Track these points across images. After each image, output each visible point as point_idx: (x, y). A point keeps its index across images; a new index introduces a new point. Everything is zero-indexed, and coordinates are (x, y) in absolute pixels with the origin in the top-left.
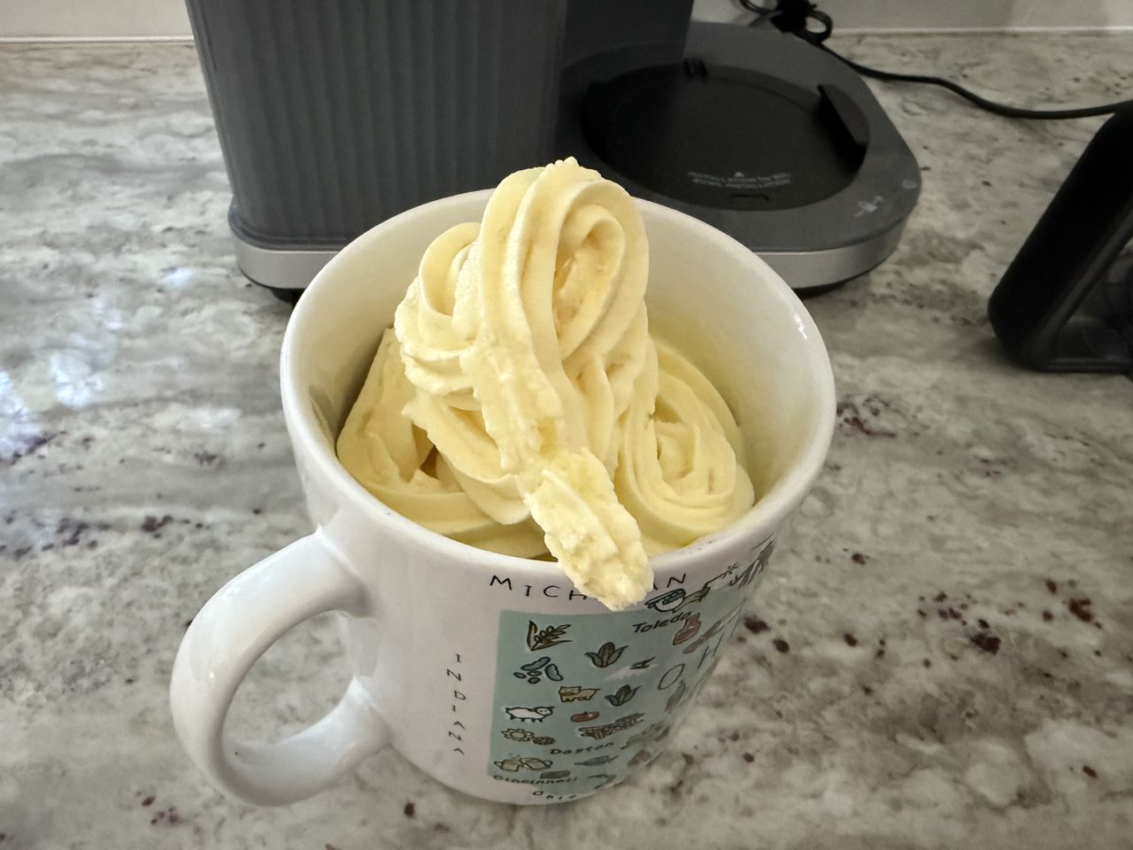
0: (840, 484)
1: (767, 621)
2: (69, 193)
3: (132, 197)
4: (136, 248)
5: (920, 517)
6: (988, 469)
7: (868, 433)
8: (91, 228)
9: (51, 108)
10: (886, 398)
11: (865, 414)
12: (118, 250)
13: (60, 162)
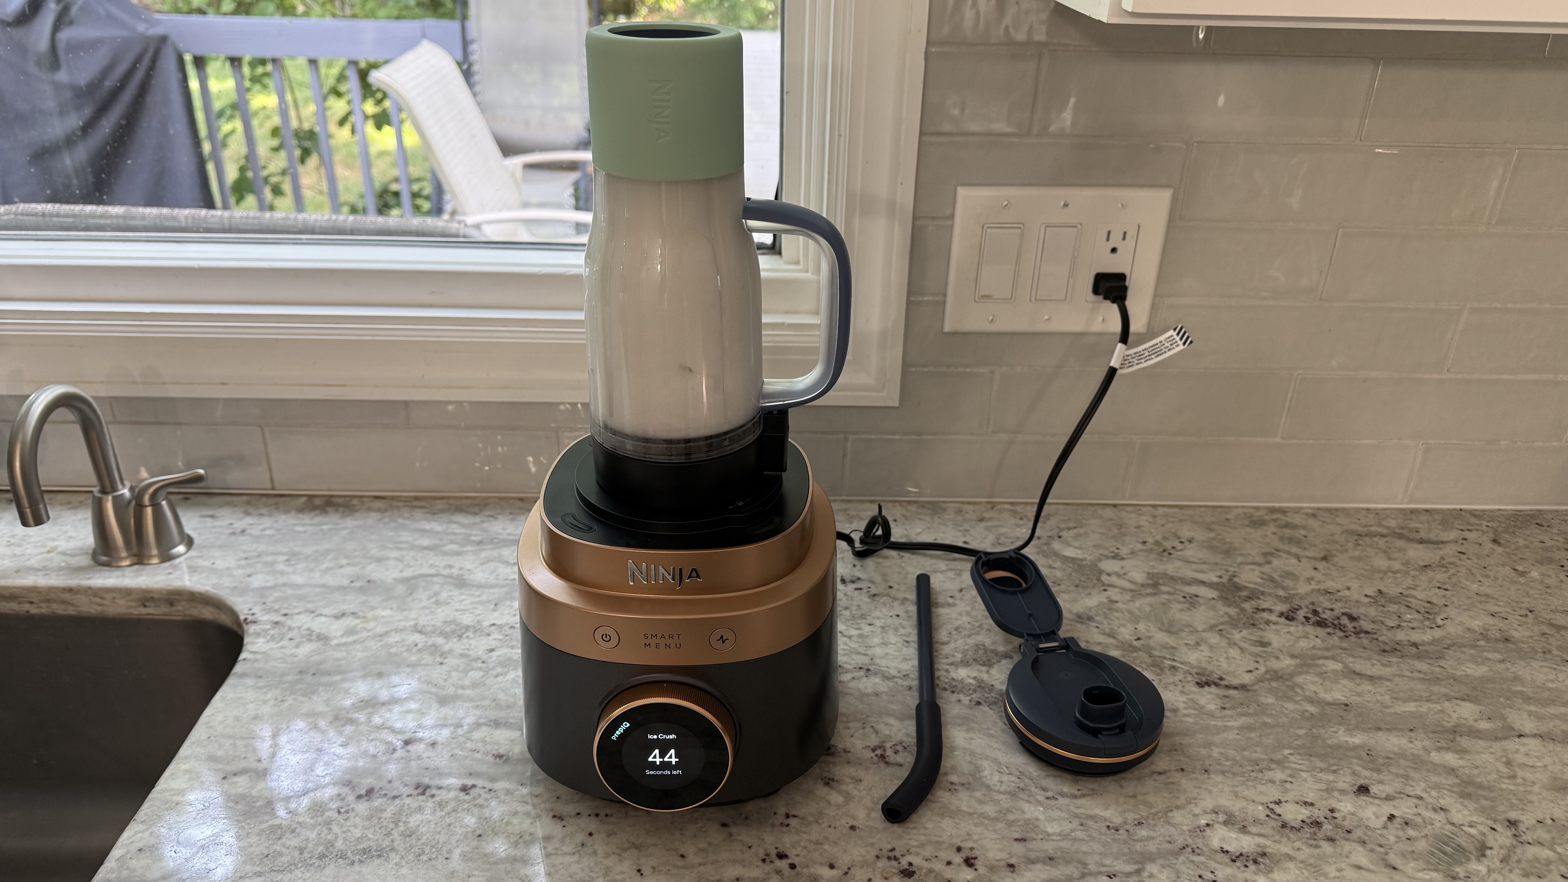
0: (860, 791)
1: (789, 854)
2: (434, 599)
3: (472, 603)
4: (471, 635)
6: (952, 788)
7: (887, 763)
8: (446, 622)
9: (425, 542)
10: (906, 746)
11: (889, 754)
12: (460, 636)
13: (429, 578)
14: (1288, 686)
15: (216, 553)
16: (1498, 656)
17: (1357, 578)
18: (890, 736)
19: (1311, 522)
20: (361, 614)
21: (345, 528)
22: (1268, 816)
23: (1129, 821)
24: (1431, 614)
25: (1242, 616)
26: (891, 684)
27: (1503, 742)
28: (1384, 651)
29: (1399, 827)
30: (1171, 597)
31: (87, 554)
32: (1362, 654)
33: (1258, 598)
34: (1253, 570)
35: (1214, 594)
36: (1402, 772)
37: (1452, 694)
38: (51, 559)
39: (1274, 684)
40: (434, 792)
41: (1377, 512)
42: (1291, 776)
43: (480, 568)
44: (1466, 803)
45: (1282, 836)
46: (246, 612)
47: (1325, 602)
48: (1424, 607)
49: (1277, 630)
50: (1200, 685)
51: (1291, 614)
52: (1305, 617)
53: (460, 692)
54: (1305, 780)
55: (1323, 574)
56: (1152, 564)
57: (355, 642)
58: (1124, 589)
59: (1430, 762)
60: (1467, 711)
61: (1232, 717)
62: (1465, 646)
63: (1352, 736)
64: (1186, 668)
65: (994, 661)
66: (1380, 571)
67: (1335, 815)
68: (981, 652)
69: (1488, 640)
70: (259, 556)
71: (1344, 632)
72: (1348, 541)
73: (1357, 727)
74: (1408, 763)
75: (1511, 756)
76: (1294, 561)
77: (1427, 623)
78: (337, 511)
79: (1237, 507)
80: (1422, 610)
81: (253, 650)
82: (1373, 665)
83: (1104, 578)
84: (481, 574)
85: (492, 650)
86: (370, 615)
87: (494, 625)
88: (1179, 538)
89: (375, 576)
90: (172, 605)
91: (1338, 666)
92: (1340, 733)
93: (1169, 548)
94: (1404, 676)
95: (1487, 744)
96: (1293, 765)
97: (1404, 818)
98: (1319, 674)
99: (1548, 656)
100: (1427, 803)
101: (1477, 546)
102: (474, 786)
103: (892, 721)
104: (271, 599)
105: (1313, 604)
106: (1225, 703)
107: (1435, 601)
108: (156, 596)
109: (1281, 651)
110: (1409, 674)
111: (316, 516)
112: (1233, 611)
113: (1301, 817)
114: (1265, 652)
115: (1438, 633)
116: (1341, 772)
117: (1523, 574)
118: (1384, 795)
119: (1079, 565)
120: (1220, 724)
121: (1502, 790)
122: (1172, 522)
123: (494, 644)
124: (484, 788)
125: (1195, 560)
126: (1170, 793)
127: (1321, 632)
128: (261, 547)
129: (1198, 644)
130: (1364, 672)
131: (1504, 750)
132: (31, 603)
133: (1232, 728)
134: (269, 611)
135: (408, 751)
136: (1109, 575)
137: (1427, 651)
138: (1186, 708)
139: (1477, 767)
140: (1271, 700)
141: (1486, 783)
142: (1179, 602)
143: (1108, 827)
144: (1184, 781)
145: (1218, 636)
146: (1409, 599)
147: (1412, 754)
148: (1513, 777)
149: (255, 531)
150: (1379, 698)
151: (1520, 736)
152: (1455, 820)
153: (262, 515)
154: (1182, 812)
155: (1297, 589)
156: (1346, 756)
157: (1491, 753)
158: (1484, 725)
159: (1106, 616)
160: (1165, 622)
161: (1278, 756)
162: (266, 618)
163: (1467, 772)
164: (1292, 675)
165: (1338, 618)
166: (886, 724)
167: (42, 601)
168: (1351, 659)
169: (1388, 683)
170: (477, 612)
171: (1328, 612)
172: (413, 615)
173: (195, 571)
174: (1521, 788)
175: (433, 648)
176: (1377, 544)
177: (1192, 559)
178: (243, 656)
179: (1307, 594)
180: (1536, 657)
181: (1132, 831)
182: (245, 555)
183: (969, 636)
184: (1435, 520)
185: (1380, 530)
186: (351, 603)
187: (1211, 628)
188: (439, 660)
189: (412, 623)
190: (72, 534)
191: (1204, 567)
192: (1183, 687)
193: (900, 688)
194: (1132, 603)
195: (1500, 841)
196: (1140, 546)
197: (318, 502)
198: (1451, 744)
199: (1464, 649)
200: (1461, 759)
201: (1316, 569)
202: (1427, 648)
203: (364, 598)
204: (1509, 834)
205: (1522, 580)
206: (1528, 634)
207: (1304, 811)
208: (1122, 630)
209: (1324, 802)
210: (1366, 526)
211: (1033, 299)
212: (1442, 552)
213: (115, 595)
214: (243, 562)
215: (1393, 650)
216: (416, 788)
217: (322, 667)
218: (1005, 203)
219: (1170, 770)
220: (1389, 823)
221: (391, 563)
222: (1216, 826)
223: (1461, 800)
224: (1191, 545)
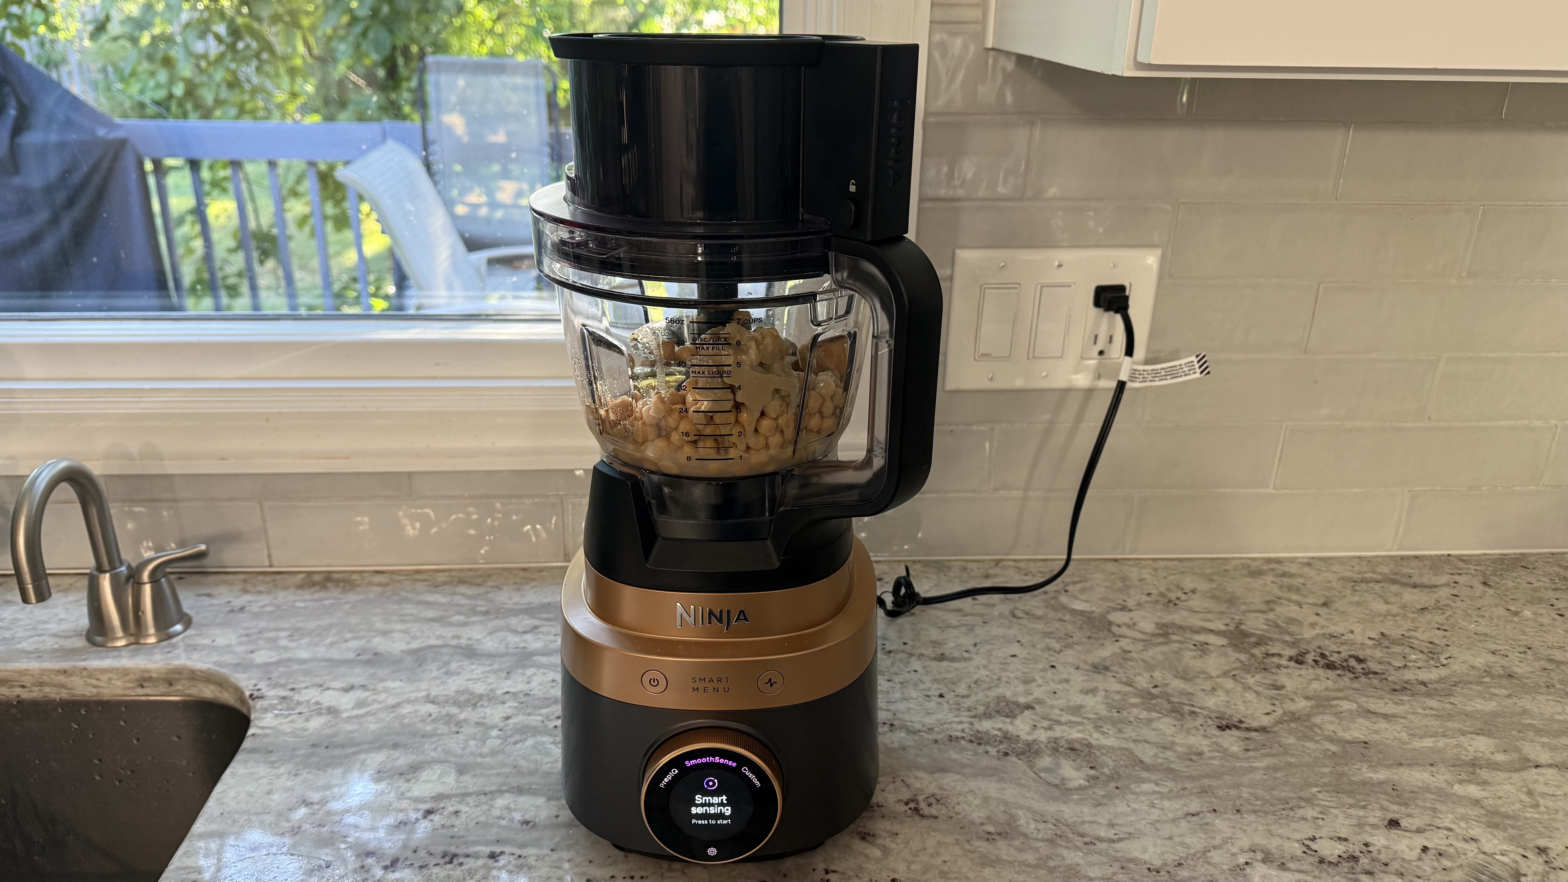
0: (897, 844)
2: (444, 670)
3: (484, 672)
4: (486, 704)
5: (938, 862)
6: (989, 837)
7: (922, 816)
8: (458, 692)
9: (431, 614)
10: (938, 798)
11: (923, 805)
12: (475, 705)
13: (437, 649)
14: (1307, 727)
15: (216, 631)
16: (1504, 692)
17: (1358, 622)
18: (922, 790)
19: (1306, 570)
20: (371, 687)
21: (346, 603)
22: (1304, 852)
23: (1169, 862)
24: (1434, 654)
25: (1253, 661)
26: (916, 738)
27: (1522, 773)
28: (1395, 690)
29: (1434, 858)
30: (1183, 646)
31: (81, 635)
32: (1374, 694)
33: (1267, 644)
34: (1257, 617)
35: (1224, 641)
36: (1428, 805)
37: (1466, 729)
38: (43, 642)
39: (1293, 725)
40: (461, 860)
41: (1369, 560)
42: (1321, 813)
43: (488, 638)
44: (1495, 833)
45: (1321, 872)
46: (251, 687)
47: (1330, 646)
48: (1427, 648)
49: (1288, 674)
50: (1221, 728)
51: (1300, 658)
52: (1315, 661)
53: (479, 760)
54: (1336, 816)
55: (1326, 620)
56: (1159, 614)
57: (366, 714)
58: (1135, 639)
59: (1455, 795)
60: (1482, 745)
61: (1256, 758)
62: (1471, 683)
63: (1375, 772)
64: (1205, 713)
65: (1016, 712)
66: (1380, 615)
67: (1370, 849)
68: (1002, 704)
69: (1492, 677)
70: (261, 632)
71: (1354, 673)
72: (1344, 587)
73: (1379, 763)
74: (1433, 797)
75: (1531, 787)
76: (1296, 608)
77: (1432, 662)
78: (337, 586)
79: (1233, 559)
80: (1425, 650)
81: (261, 725)
82: (1386, 704)
83: (1114, 629)
84: (490, 644)
85: (508, 718)
86: (380, 686)
87: (508, 693)
88: (1182, 589)
89: (381, 649)
90: (171, 685)
91: (1354, 706)
92: (1364, 770)
93: (1174, 599)
94: (1417, 713)
95: (1507, 775)
96: (1322, 803)
97: (1436, 849)
98: (1336, 714)
99: (1552, 690)
100: (1457, 834)
101: (1468, 588)
102: (502, 853)
103: (921, 774)
104: (275, 674)
105: (1320, 647)
106: (1248, 745)
107: (1436, 641)
108: (154, 675)
109: (1296, 693)
110: (1422, 712)
111: (316, 591)
112: (1243, 657)
113: (1337, 852)
114: (1279, 695)
115: (1443, 672)
116: (1370, 807)
117: (1516, 614)
118: (1414, 828)
119: (1088, 618)
120: (1246, 765)
121: (1527, 819)
122: (1174, 574)
123: (509, 712)
124: (513, 854)
125: (1200, 610)
126: (1206, 834)
127: (1330, 673)
128: (263, 624)
129: (1214, 689)
130: (1378, 710)
131: (1524, 780)
132: (23, 687)
133: (1257, 769)
134: (275, 686)
135: (432, 820)
136: (1119, 626)
137: (1435, 689)
138: (1210, 751)
139: (1500, 798)
140: (1292, 740)
141: (1511, 813)
142: (1190, 650)
143: (1149, 869)
144: (1218, 821)
145: (1232, 681)
146: (1411, 640)
147: (1436, 788)
148: (1537, 806)
149: (255, 608)
150: (1397, 735)
151: (1537, 766)
152: (1486, 849)
153: (260, 592)
154: (1219, 851)
155: (1303, 634)
156: (1373, 792)
157: (1511, 784)
158: (1500, 757)
159: (1121, 666)
160: (1180, 669)
161: (1306, 794)
162: (272, 693)
163: (1491, 802)
164: (1309, 716)
165: (1346, 661)
166: (916, 778)
167: (34, 685)
168: (1365, 699)
169: (1402, 721)
170: (490, 681)
171: (1336, 655)
172: (424, 686)
173: (195, 649)
174: (1546, 817)
175: (447, 718)
176: (1373, 589)
177: (1196, 609)
178: (250, 732)
179: (1312, 638)
180: (1541, 691)
181: (1172, 872)
182: (246, 632)
183: (989, 689)
184: (1425, 566)
185: (1374, 576)
186: (358, 675)
187: (1225, 674)
188: (454, 729)
189: (424, 693)
190: (63, 615)
191: (1210, 616)
192: (1205, 731)
193: (926, 742)
194: (1145, 653)
195: (1533, 868)
196: (1145, 598)
197: (316, 578)
198: (1473, 777)
199: (1471, 686)
200: (1484, 790)
201: (1318, 614)
202: (1436, 686)
203: (373, 671)
204: (1541, 860)
205: (1516, 619)
206: (1530, 669)
207: (1338, 846)
208: (1138, 678)
209: (1358, 837)
210: (1359, 573)
211: (1031, 357)
212: (1436, 596)
213: (112, 676)
214: (245, 639)
215: (1402, 689)
216: (443, 857)
217: (335, 739)
218: (1002, 264)
219: (1202, 812)
220: (1423, 855)
221: (397, 635)
222: (1255, 864)
223: (1490, 830)
224: (1195, 596)
